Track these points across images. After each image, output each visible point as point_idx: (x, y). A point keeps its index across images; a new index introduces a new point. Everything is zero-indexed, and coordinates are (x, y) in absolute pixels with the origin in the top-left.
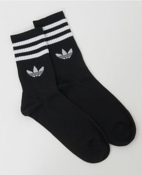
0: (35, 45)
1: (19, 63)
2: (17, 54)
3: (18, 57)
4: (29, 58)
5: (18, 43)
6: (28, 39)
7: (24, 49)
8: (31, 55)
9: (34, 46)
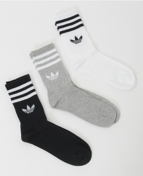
0: (25, 89)
1: (15, 105)
2: (12, 98)
3: (14, 100)
4: (22, 100)
5: (12, 89)
6: (19, 86)
7: (17, 94)
8: (23, 97)
9: (25, 91)
